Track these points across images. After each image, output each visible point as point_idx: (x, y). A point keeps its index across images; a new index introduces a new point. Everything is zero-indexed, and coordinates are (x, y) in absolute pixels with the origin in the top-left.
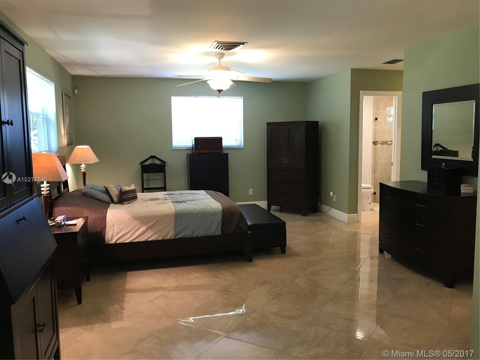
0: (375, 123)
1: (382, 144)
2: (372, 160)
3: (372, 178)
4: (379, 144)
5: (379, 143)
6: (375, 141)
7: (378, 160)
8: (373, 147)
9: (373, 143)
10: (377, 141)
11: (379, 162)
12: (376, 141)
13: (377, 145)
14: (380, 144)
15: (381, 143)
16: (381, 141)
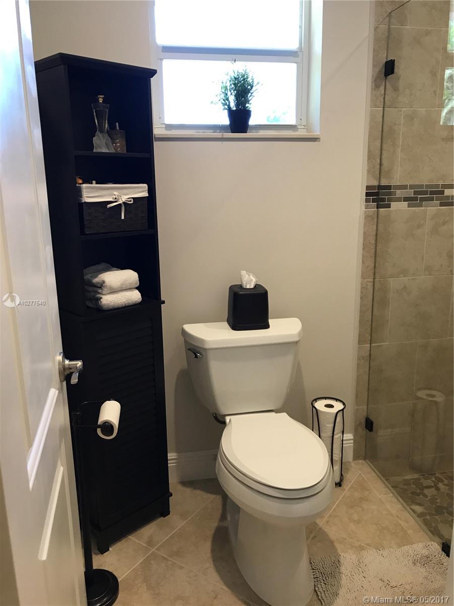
0: (382, 88)
1: (415, 199)
2: (363, 277)
3: (360, 358)
4: (399, 200)
5: (399, 193)
6: (380, 187)
7: (392, 276)
8: (367, 217)
9: (367, 194)
10: (389, 187)
11: (394, 284)
12: (384, 183)
13: (389, 206)
14: (406, 199)
15: (410, 193)
16: (412, 187)
